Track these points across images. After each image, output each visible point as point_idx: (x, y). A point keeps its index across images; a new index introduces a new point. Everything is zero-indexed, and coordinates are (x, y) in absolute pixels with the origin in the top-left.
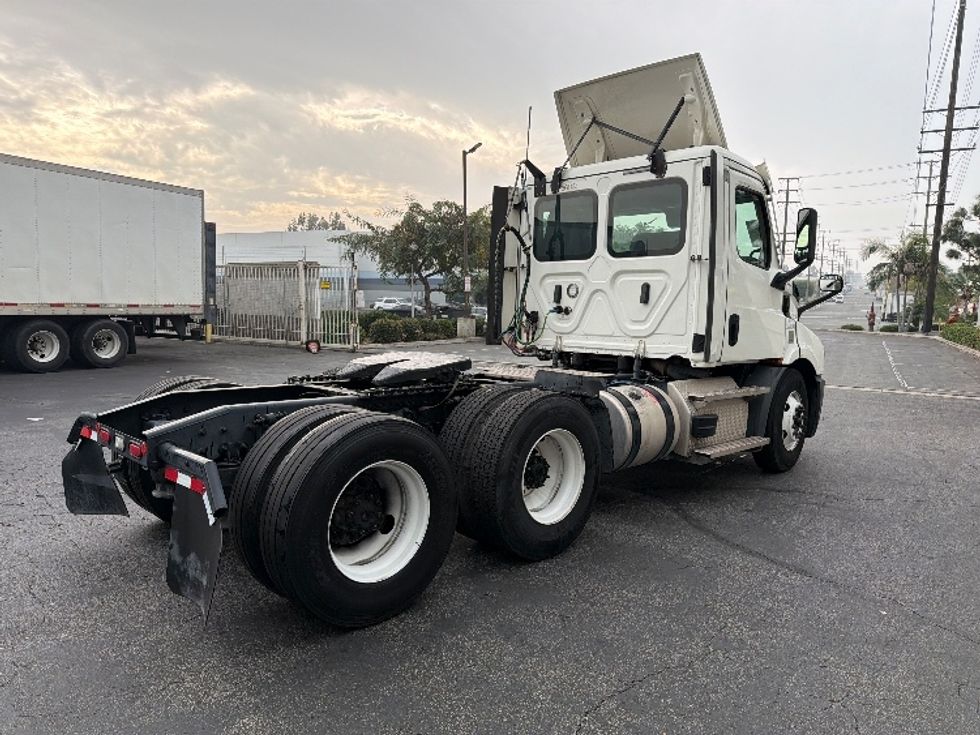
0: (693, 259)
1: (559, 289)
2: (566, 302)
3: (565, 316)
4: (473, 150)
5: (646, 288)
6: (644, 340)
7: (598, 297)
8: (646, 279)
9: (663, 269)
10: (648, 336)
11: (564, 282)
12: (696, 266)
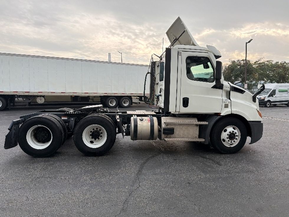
4: (249, 42)
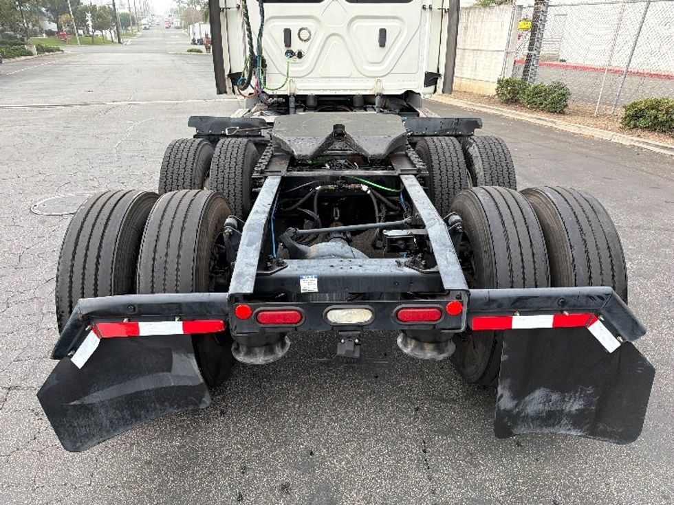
0: (424, 8)
1: (288, 33)
2: (296, 45)
3: (298, 60)
5: (383, 33)
6: (381, 79)
7: (334, 40)
8: (383, 24)
9: (398, 15)
10: (385, 76)
11: (294, 27)
12: (428, 13)
